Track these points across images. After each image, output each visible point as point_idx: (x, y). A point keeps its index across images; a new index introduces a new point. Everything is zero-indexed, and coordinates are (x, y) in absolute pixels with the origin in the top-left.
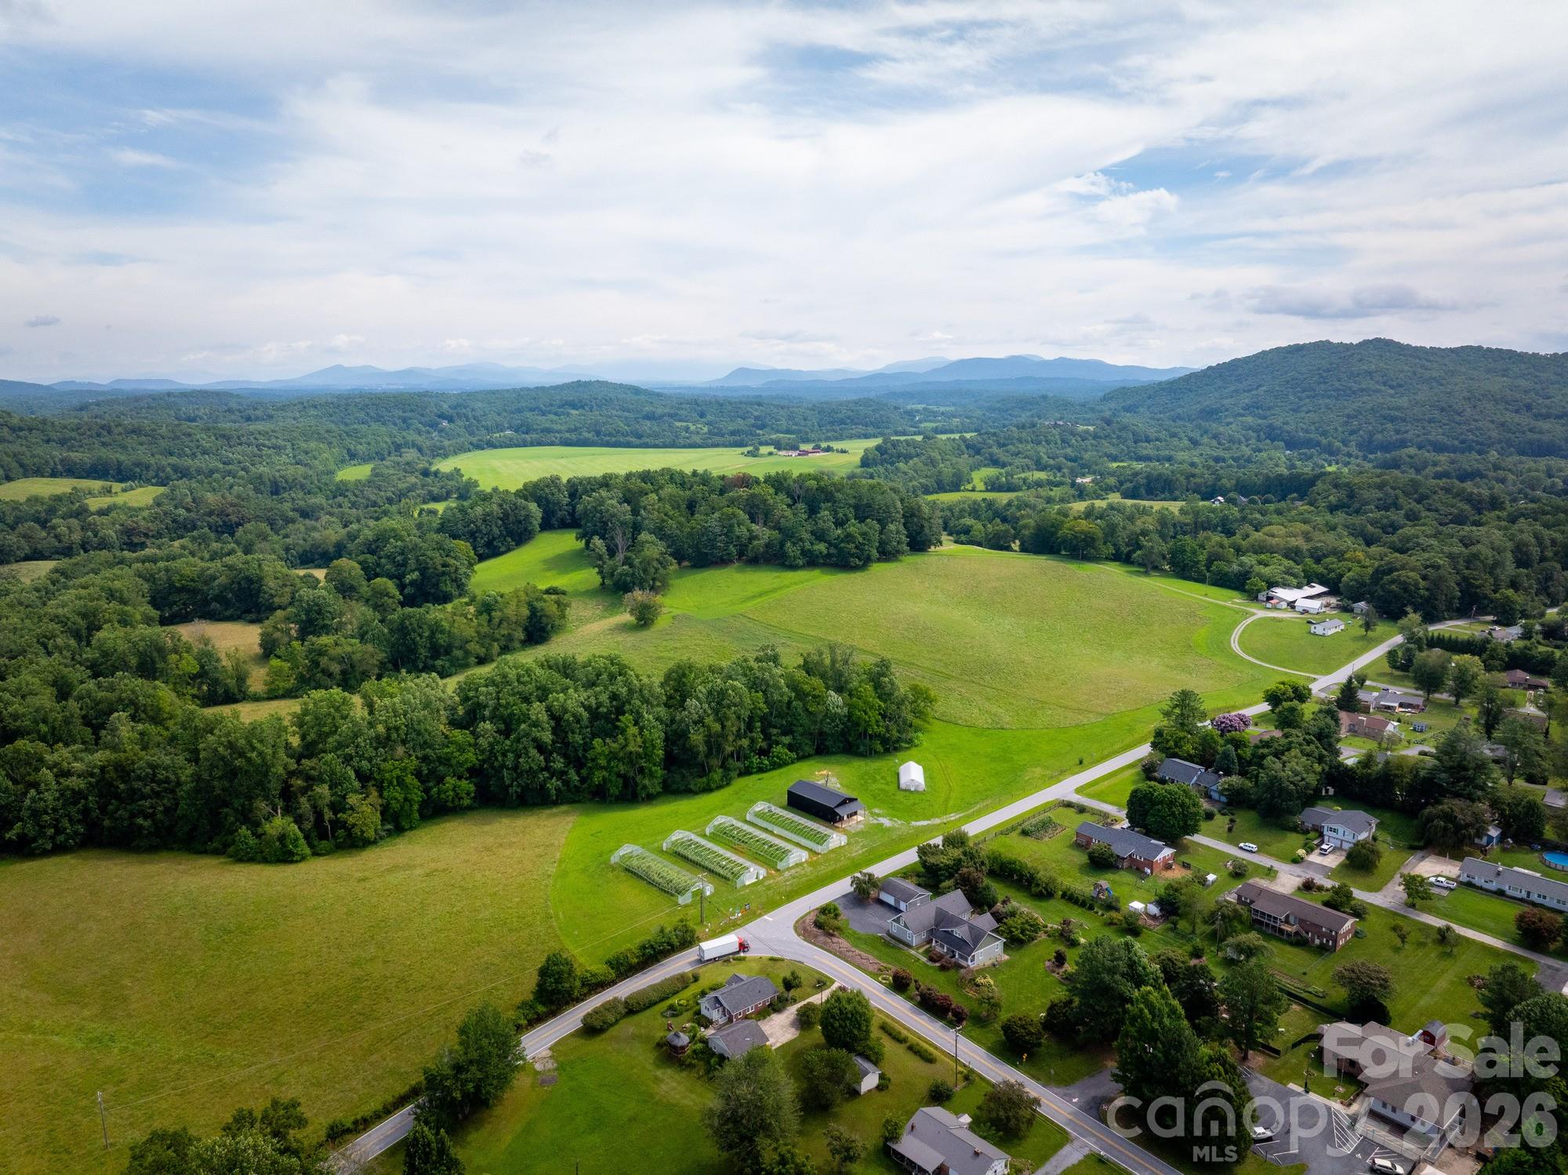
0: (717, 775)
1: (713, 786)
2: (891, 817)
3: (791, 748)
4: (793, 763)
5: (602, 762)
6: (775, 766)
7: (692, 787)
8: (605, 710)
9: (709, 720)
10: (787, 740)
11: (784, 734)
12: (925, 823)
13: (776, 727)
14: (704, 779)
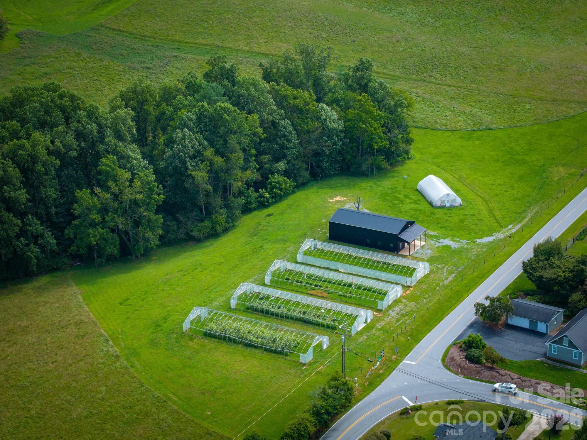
0: (221, 217)
1: (219, 229)
2: (452, 237)
3: (287, 174)
4: (293, 192)
5: (96, 217)
6: (277, 198)
7: (195, 234)
8: (76, 154)
9: (209, 153)
10: (282, 165)
11: (277, 160)
12: (490, 239)
13: (266, 154)
14: (207, 223)
